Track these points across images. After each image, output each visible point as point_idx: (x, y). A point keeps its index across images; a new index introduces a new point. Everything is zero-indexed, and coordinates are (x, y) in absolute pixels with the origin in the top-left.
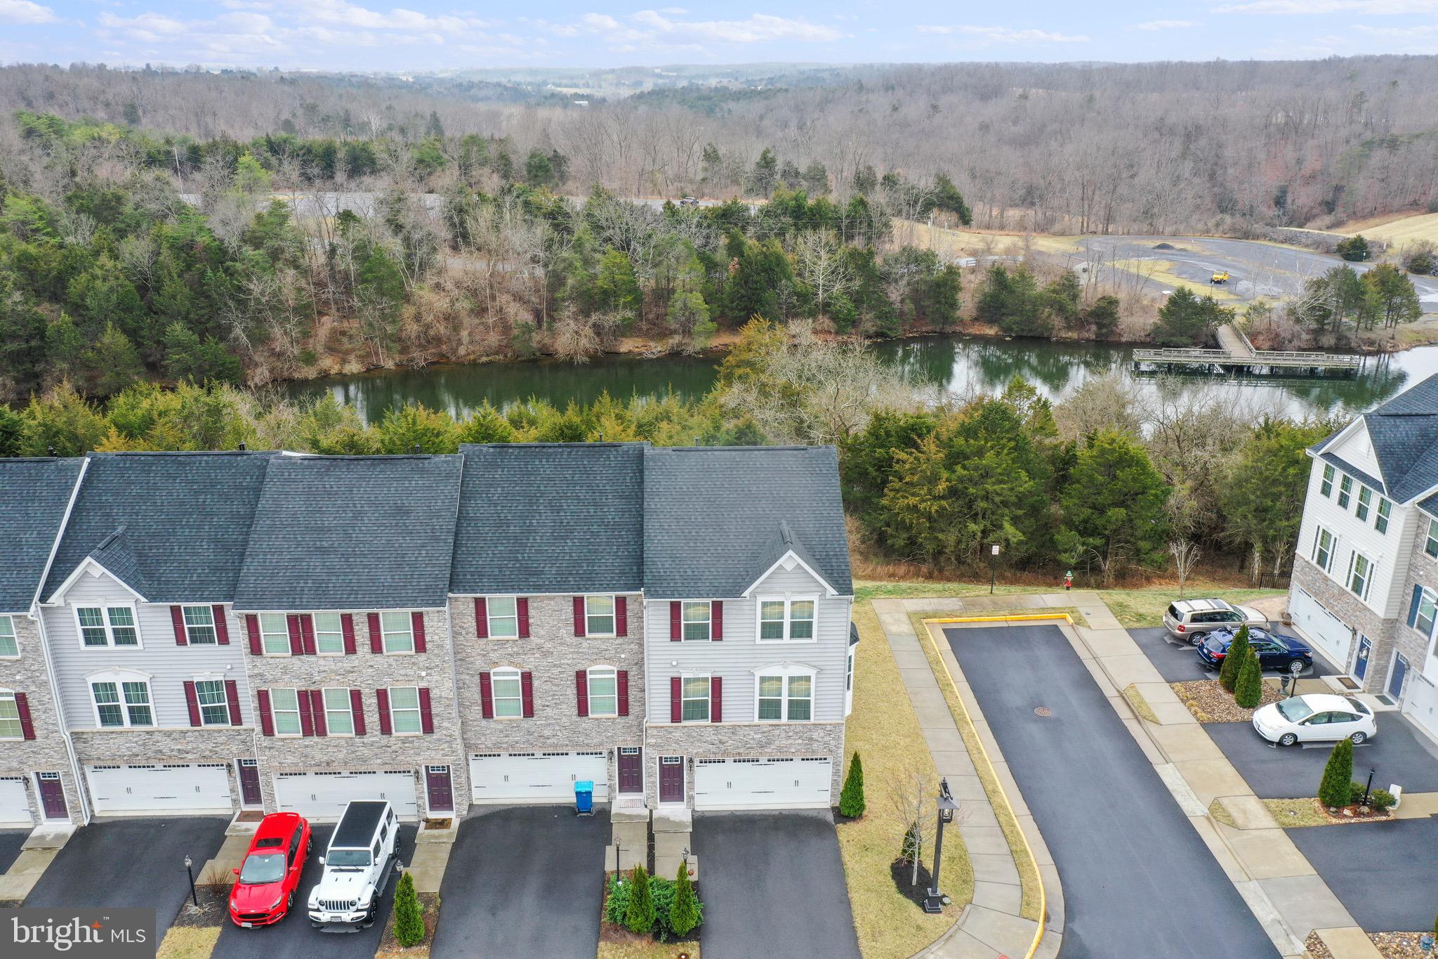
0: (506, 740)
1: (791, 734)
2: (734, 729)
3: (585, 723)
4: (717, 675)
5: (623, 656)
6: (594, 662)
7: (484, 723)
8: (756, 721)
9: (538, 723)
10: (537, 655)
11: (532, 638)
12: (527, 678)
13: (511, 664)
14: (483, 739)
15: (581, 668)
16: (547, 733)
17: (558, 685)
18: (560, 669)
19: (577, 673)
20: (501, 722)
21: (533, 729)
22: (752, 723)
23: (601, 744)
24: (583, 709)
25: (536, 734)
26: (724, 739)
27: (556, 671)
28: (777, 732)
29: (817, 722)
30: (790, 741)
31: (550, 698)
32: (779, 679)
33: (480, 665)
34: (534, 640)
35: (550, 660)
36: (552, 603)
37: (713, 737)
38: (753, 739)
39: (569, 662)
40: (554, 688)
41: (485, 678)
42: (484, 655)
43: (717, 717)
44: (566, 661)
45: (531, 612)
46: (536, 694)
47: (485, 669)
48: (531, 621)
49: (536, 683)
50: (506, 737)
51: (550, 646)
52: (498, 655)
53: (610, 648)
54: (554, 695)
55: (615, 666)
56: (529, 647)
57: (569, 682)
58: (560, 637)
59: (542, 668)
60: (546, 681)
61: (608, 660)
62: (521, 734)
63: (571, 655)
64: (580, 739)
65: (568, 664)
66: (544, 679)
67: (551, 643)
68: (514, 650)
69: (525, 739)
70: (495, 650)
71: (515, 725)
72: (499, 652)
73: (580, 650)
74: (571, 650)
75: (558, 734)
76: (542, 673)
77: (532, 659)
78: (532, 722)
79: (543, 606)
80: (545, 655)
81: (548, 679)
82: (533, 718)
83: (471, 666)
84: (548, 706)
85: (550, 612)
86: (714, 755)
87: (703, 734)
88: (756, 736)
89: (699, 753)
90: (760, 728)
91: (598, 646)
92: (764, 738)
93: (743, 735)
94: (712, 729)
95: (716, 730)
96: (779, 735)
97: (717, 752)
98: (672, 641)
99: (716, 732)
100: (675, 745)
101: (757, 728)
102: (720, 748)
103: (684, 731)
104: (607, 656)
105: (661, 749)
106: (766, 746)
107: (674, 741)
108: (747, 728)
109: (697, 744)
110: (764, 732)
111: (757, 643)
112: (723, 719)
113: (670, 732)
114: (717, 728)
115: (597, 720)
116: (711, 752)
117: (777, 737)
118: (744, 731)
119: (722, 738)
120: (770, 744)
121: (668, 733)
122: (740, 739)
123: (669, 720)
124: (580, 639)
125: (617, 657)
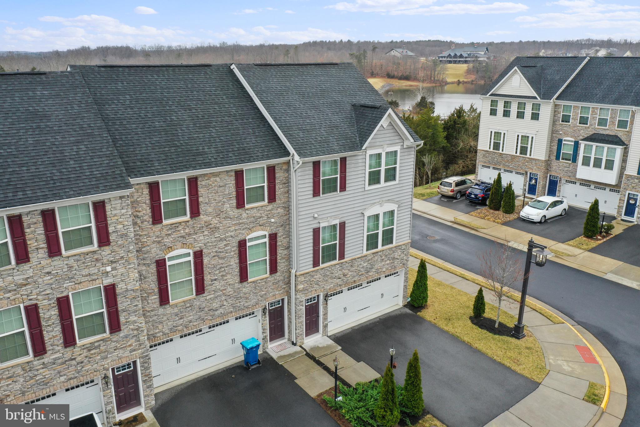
1: (383, 257)
2: (352, 261)
3: (246, 288)
4: (343, 220)
5: (273, 220)
6: (251, 230)
7: (161, 310)
8: (365, 252)
9: (208, 298)
10: (206, 233)
11: (202, 216)
12: (198, 256)
13: (184, 245)
14: (160, 327)
15: (241, 237)
16: (215, 305)
17: (224, 258)
18: (225, 243)
19: (239, 242)
20: (176, 305)
21: (204, 305)
22: (363, 255)
23: (257, 304)
24: (243, 276)
25: (206, 309)
27: (222, 244)
28: (376, 258)
29: (397, 245)
30: (383, 263)
31: (217, 272)
32: (378, 215)
33: (155, 253)
34: (203, 218)
35: (217, 234)
36: (218, 179)
37: (339, 272)
38: (363, 267)
39: (232, 234)
40: (220, 261)
41: (161, 264)
42: (159, 242)
43: (342, 255)
44: (230, 234)
45: (202, 191)
46: (206, 270)
47: (160, 256)
48: (201, 199)
49: (206, 260)
50: (181, 319)
51: (216, 222)
52: (172, 239)
53: (263, 215)
54: (221, 268)
55: (267, 231)
56: (199, 226)
57: (232, 253)
58: (225, 212)
59: (211, 244)
60: (214, 256)
61: (262, 227)
62: (194, 312)
63: (233, 228)
64: (242, 303)
65: (232, 237)
66: (212, 254)
67: (217, 219)
68: (186, 231)
69: (197, 316)
70: (169, 235)
71: (188, 305)
72: (173, 236)
73: (241, 221)
74: (233, 223)
75: (224, 304)
76: (211, 249)
77: (202, 238)
78: (203, 298)
79: (211, 183)
80: (213, 231)
81: (216, 254)
82: (204, 295)
83: (146, 256)
84: (215, 280)
85: (216, 188)
86: (340, 287)
87: (333, 272)
88: (364, 265)
89: (331, 288)
90: (367, 257)
91: (254, 215)
92: (369, 265)
93: (357, 266)
94: (339, 266)
95: (341, 266)
96: (377, 260)
97: (342, 284)
98: (314, 196)
99: (341, 268)
100: (316, 285)
101: (365, 258)
102: (344, 280)
103: (322, 273)
104: (261, 223)
105: (307, 292)
106: (370, 271)
107: (315, 283)
108: (360, 260)
109: (330, 281)
110: (369, 261)
111: (366, 189)
112: (346, 256)
113: (313, 276)
114: (342, 264)
115: (254, 283)
116: (338, 285)
117: (376, 262)
118: (358, 262)
119: (345, 271)
120: (372, 268)
121: (311, 277)
122: (355, 269)
123: (312, 266)
124: (241, 211)
125: (268, 223)
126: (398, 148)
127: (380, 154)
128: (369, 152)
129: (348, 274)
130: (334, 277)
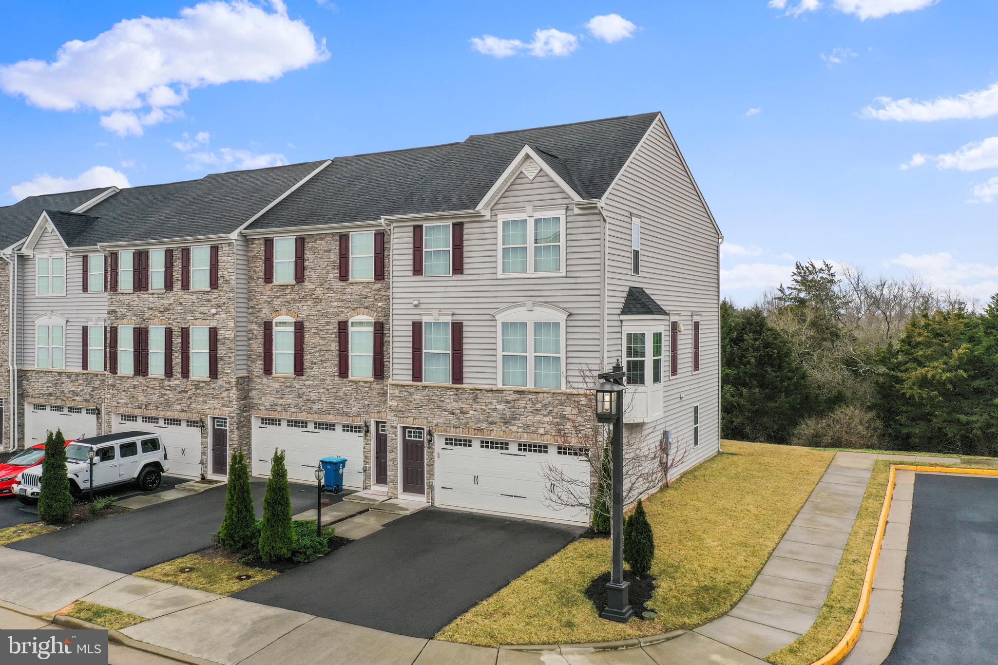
0: (281, 401)
1: (538, 406)
2: (476, 393)
3: (346, 389)
4: (458, 318)
5: (380, 304)
6: (355, 312)
7: (265, 380)
8: (500, 385)
9: (307, 383)
10: (309, 303)
11: (306, 283)
12: (299, 328)
13: (288, 312)
14: (263, 399)
15: (342, 318)
16: (313, 396)
17: (323, 338)
18: (327, 320)
19: (339, 323)
20: (276, 379)
21: (302, 391)
22: (494, 388)
23: (358, 415)
24: (344, 370)
25: (304, 397)
26: (465, 407)
27: (323, 321)
28: (522, 403)
29: (569, 391)
30: (538, 418)
31: (317, 354)
32: (524, 325)
33: (265, 313)
34: (308, 285)
35: (319, 308)
36: (323, 242)
37: (453, 404)
38: (496, 410)
39: (334, 311)
40: (321, 342)
41: (268, 329)
42: (269, 303)
43: (458, 377)
44: (331, 310)
45: (308, 254)
46: (307, 349)
47: (268, 318)
48: (306, 263)
49: (307, 335)
50: (281, 398)
51: (320, 292)
52: (279, 302)
53: (369, 295)
54: (321, 350)
55: (372, 317)
56: (303, 293)
57: (333, 336)
58: (329, 282)
59: (312, 317)
60: (315, 333)
61: (367, 310)
62: (293, 396)
63: (336, 304)
64: (341, 406)
65: (334, 314)
66: (314, 331)
67: (321, 289)
68: (292, 297)
69: (296, 402)
70: (277, 297)
71: (288, 384)
72: (280, 300)
73: (344, 297)
74: (336, 298)
75: (322, 399)
76: (313, 323)
77: (305, 308)
78: (302, 382)
79: (317, 246)
80: (316, 302)
81: (316, 331)
82: (304, 378)
83: (258, 314)
84: (315, 363)
85: (321, 253)
86: (454, 429)
87: (443, 399)
88: (498, 407)
89: (439, 425)
90: (503, 395)
91: (359, 293)
92: (508, 409)
93: (484, 404)
94: (452, 393)
95: (457, 395)
96: (525, 408)
97: (458, 426)
98: (414, 275)
99: (457, 397)
100: (416, 411)
101: (500, 395)
102: (461, 421)
103: (425, 393)
104: (366, 304)
105: (402, 416)
106: (511, 422)
107: (414, 406)
108: (490, 395)
109: (437, 413)
110: (507, 402)
111: (499, 276)
112: (465, 381)
113: (411, 394)
114: (457, 391)
115: (356, 383)
116: (452, 426)
117: (523, 410)
118: (486, 398)
119: (463, 406)
120: (515, 419)
121: (409, 394)
122: (481, 409)
123: (410, 378)
124: (345, 284)
125: (375, 306)
126: (561, 213)
127: (525, 222)
128: (502, 217)
129: (468, 413)
130: (445, 408)
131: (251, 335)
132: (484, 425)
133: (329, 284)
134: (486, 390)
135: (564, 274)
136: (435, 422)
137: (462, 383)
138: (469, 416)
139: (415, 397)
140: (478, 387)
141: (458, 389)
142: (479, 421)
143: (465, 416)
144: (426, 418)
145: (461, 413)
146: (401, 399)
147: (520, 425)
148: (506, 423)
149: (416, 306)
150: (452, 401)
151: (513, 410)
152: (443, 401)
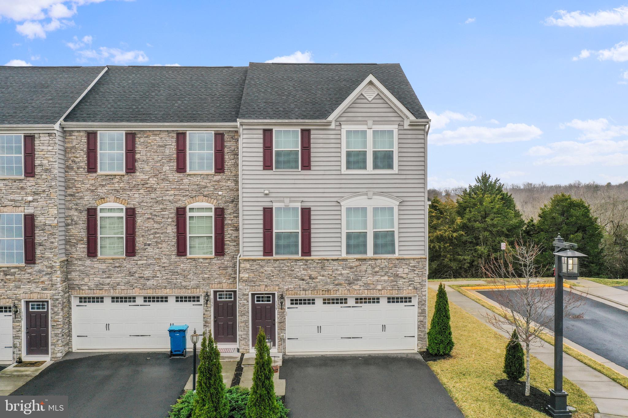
0: (108, 280)
1: (377, 269)
2: (323, 261)
3: (183, 264)
4: (306, 205)
5: (220, 193)
6: (193, 199)
7: (88, 262)
8: (344, 255)
9: (139, 262)
10: (142, 191)
11: (138, 174)
12: (131, 214)
13: (117, 199)
14: (86, 280)
15: (180, 204)
16: (147, 273)
17: (159, 223)
18: (162, 206)
19: (178, 209)
20: (104, 261)
21: (134, 270)
22: (340, 258)
23: (198, 287)
24: (181, 250)
25: (137, 275)
26: (314, 274)
27: (158, 208)
28: (364, 268)
29: (401, 257)
30: (377, 278)
31: (152, 236)
32: (364, 209)
33: (88, 200)
34: (139, 176)
35: (153, 196)
36: (157, 138)
37: (303, 272)
38: (341, 274)
39: (171, 199)
40: (156, 226)
41: (92, 213)
42: (92, 191)
43: (307, 251)
44: (167, 198)
45: (139, 148)
46: (139, 232)
47: (93, 204)
48: (138, 156)
49: (139, 221)
50: (108, 277)
51: (154, 182)
52: (106, 191)
53: (208, 185)
54: (156, 233)
55: (212, 203)
56: (134, 183)
57: (170, 220)
58: (164, 173)
59: (145, 204)
60: (149, 218)
61: (207, 198)
62: (122, 275)
63: (172, 192)
64: (179, 281)
65: (170, 202)
66: (147, 216)
67: (155, 179)
68: (121, 186)
69: (126, 280)
70: (103, 186)
71: (117, 265)
72: (106, 188)
73: (181, 187)
74: (173, 187)
75: (158, 275)
76: (145, 210)
77: (136, 196)
78: (134, 262)
79: (150, 141)
80: (149, 191)
81: (150, 216)
82: (135, 258)
83: (79, 202)
84: (149, 245)
85: (155, 147)
86: (304, 291)
87: (293, 269)
88: (343, 272)
89: (290, 289)
90: (347, 263)
91: (198, 183)
92: (351, 273)
93: (331, 271)
94: (302, 264)
95: (306, 265)
96: (366, 271)
97: (308, 289)
98: (264, 169)
99: (306, 267)
100: (267, 280)
101: (344, 263)
102: (311, 285)
103: (276, 265)
104: (205, 193)
105: (254, 285)
106: (354, 283)
107: (266, 276)
108: (336, 263)
109: (288, 280)
110: (351, 268)
111: (343, 173)
112: (312, 253)
113: (262, 267)
114: (307, 262)
115: (194, 261)
116: (302, 289)
117: (364, 273)
118: (333, 266)
119: (312, 273)
120: (358, 280)
121: (260, 267)
122: (328, 274)
123: (262, 253)
124: (182, 175)
125: (214, 195)
126: (394, 128)
127: (364, 133)
128: (345, 128)
129: (316, 278)
130: (295, 276)
131: (69, 221)
132: (331, 287)
133: (164, 175)
134: (332, 260)
135: (397, 172)
136: (287, 287)
137: (310, 255)
138: (318, 280)
139: (266, 268)
140: (325, 257)
141: (307, 261)
142: (327, 283)
143: (314, 280)
144: (278, 285)
145: (310, 278)
146: (253, 271)
147: (362, 284)
148: (350, 284)
149: (266, 194)
150: (302, 270)
151: (356, 273)
152: (293, 271)
